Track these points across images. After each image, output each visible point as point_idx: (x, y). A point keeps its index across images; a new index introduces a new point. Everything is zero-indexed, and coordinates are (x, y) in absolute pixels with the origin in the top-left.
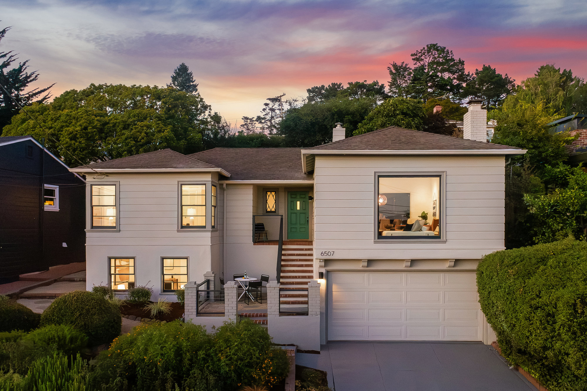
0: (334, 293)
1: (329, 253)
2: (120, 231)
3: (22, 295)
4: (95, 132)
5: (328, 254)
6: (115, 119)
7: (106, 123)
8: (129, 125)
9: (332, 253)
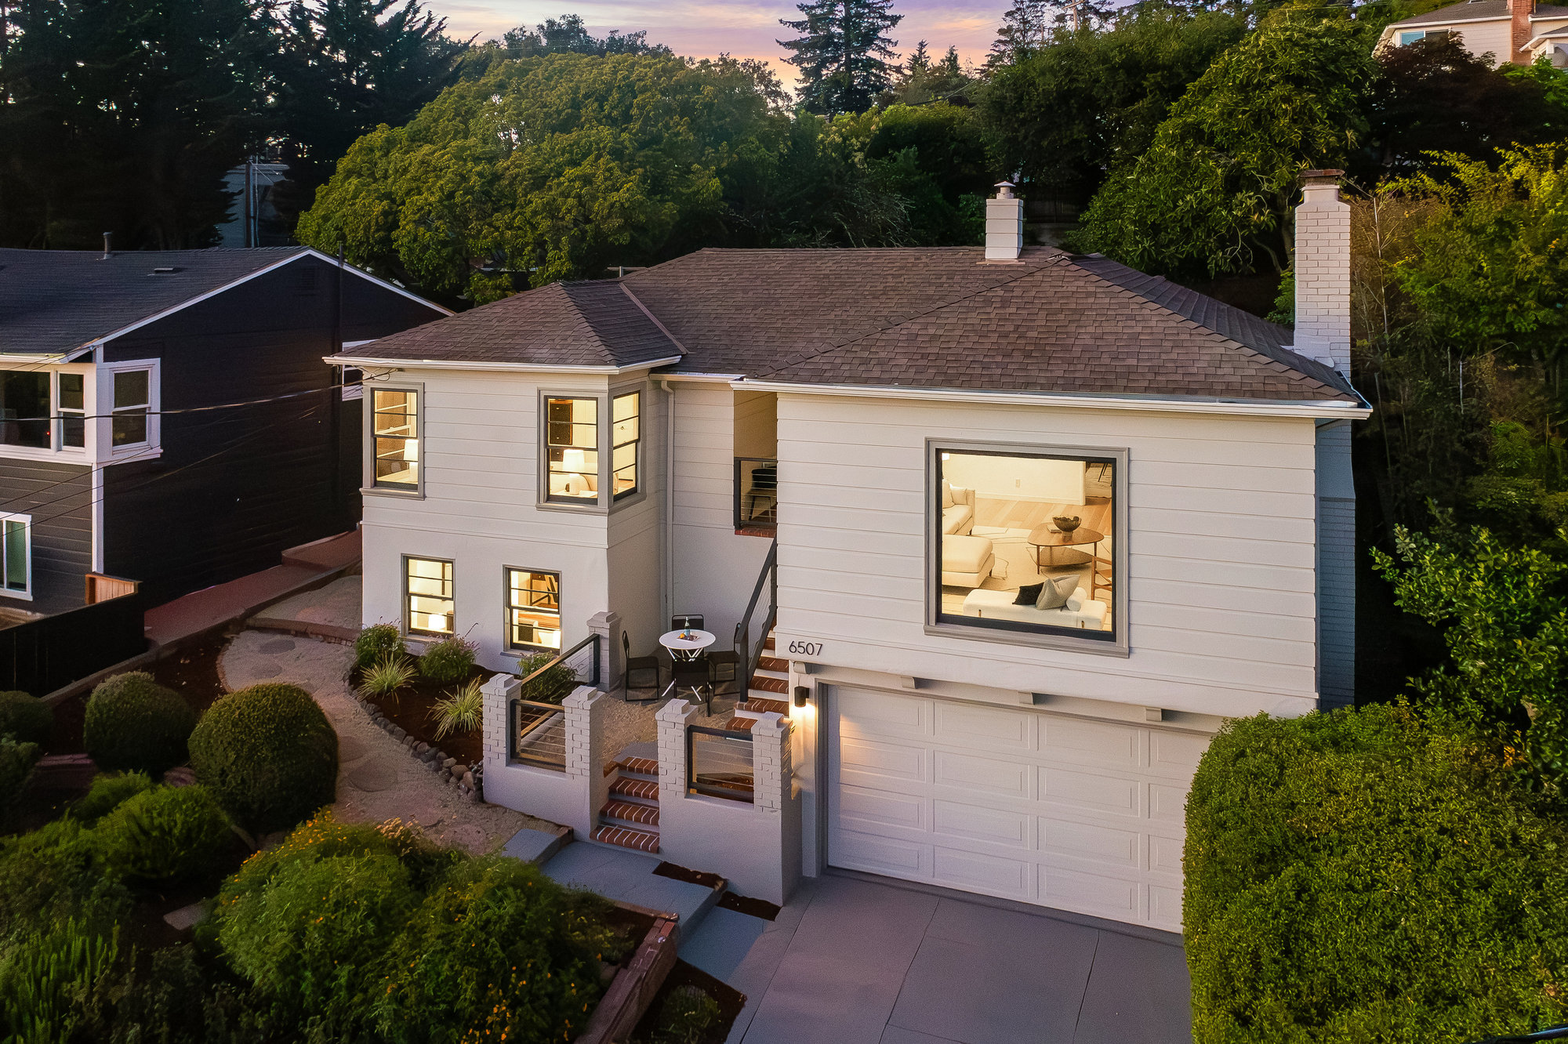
0: (845, 742)
1: (810, 647)
2: (424, 497)
3: (250, 622)
4: (468, 201)
5: (806, 650)
6: (516, 167)
7: (497, 177)
8: (546, 178)
9: (817, 648)
